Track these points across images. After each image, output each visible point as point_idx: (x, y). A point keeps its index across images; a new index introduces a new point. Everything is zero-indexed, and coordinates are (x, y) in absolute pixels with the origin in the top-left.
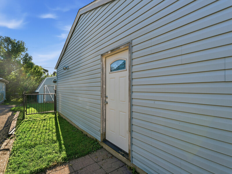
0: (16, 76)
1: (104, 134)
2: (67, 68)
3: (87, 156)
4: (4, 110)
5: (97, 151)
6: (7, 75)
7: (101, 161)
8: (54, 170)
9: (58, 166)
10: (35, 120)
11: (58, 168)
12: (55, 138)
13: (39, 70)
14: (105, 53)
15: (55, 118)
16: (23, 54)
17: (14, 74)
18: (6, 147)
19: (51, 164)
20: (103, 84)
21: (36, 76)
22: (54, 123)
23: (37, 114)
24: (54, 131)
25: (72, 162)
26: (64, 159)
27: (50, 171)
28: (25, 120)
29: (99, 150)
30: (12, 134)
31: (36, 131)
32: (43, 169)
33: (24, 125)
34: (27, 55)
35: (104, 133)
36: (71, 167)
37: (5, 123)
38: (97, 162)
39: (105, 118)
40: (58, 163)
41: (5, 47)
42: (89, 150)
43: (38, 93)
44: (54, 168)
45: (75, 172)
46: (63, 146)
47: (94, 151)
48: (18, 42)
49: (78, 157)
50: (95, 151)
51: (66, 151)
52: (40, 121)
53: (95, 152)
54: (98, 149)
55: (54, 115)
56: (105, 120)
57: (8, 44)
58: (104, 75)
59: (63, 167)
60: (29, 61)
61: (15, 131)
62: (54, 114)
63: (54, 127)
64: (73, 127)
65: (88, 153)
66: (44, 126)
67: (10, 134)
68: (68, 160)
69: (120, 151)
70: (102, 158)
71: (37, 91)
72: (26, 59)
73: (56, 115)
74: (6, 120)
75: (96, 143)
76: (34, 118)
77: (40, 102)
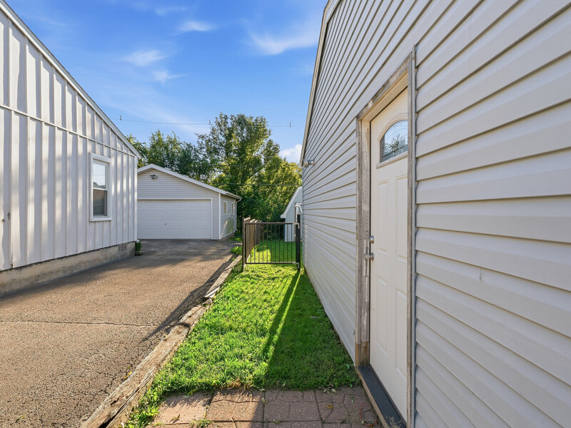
0: (254, 186)
1: (365, 348)
2: (312, 162)
3: (310, 395)
4: (225, 250)
5: (343, 389)
6: (241, 185)
7: (336, 423)
8: (229, 397)
9: (240, 392)
10: (258, 276)
11: (237, 398)
12: (268, 325)
13: (289, 172)
14: (363, 109)
15: (295, 278)
16: (265, 142)
17: (250, 183)
18: (188, 321)
19: (229, 382)
20: (360, 202)
21: (286, 186)
22: (285, 291)
23: (266, 265)
24: (277, 307)
25: (271, 395)
26: (258, 381)
27: (222, 397)
28: (244, 273)
29: (349, 391)
30: (208, 298)
31: (246, 300)
32: (213, 387)
33: (237, 284)
34: (270, 143)
35: (363, 345)
36: (261, 407)
37: (212, 274)
38: (323, 422)
39: (367, 300)
40: (242, 384)
41: (238, 134)
42: (320, 379)
43: (284, 220)
44: (231, 394)
45: (263, 422)
46: (272, 348)
47: (332, 388)
48: (256, 120)
49: (288, 388)
50: (334, 388)
51: (270, 364)
52: (264, 279)
53: (333, 390)
54: (347, 385)
55: (296, 272)
56: (366, 307)
57: (242, 129)
58: (365, 173)
59: (246, 399)
60: (274, 155)
61: (216, 293)
62: (295, 270)
63: (282, 298)
64: (318, 306)
65: (315, 387)
66: (265, 292)
67: (207, 296)
68: (264, 387)
69: (392, 419)
70: (344, 417)
71: (282, 216)
72: (268, 151)
73: (299, 270)
74: (217, 269)
75: (348, 366)
76: (258, 273)
77: (286, 241)
